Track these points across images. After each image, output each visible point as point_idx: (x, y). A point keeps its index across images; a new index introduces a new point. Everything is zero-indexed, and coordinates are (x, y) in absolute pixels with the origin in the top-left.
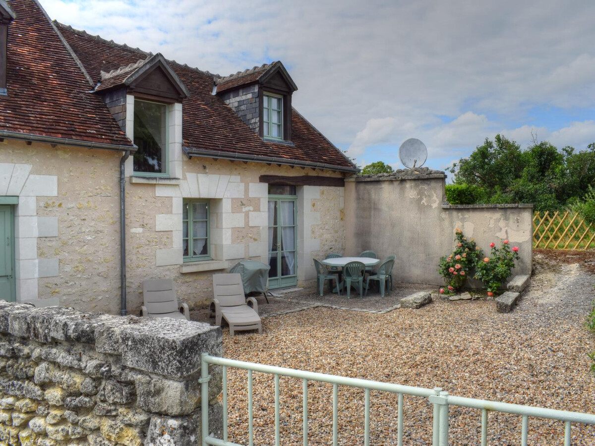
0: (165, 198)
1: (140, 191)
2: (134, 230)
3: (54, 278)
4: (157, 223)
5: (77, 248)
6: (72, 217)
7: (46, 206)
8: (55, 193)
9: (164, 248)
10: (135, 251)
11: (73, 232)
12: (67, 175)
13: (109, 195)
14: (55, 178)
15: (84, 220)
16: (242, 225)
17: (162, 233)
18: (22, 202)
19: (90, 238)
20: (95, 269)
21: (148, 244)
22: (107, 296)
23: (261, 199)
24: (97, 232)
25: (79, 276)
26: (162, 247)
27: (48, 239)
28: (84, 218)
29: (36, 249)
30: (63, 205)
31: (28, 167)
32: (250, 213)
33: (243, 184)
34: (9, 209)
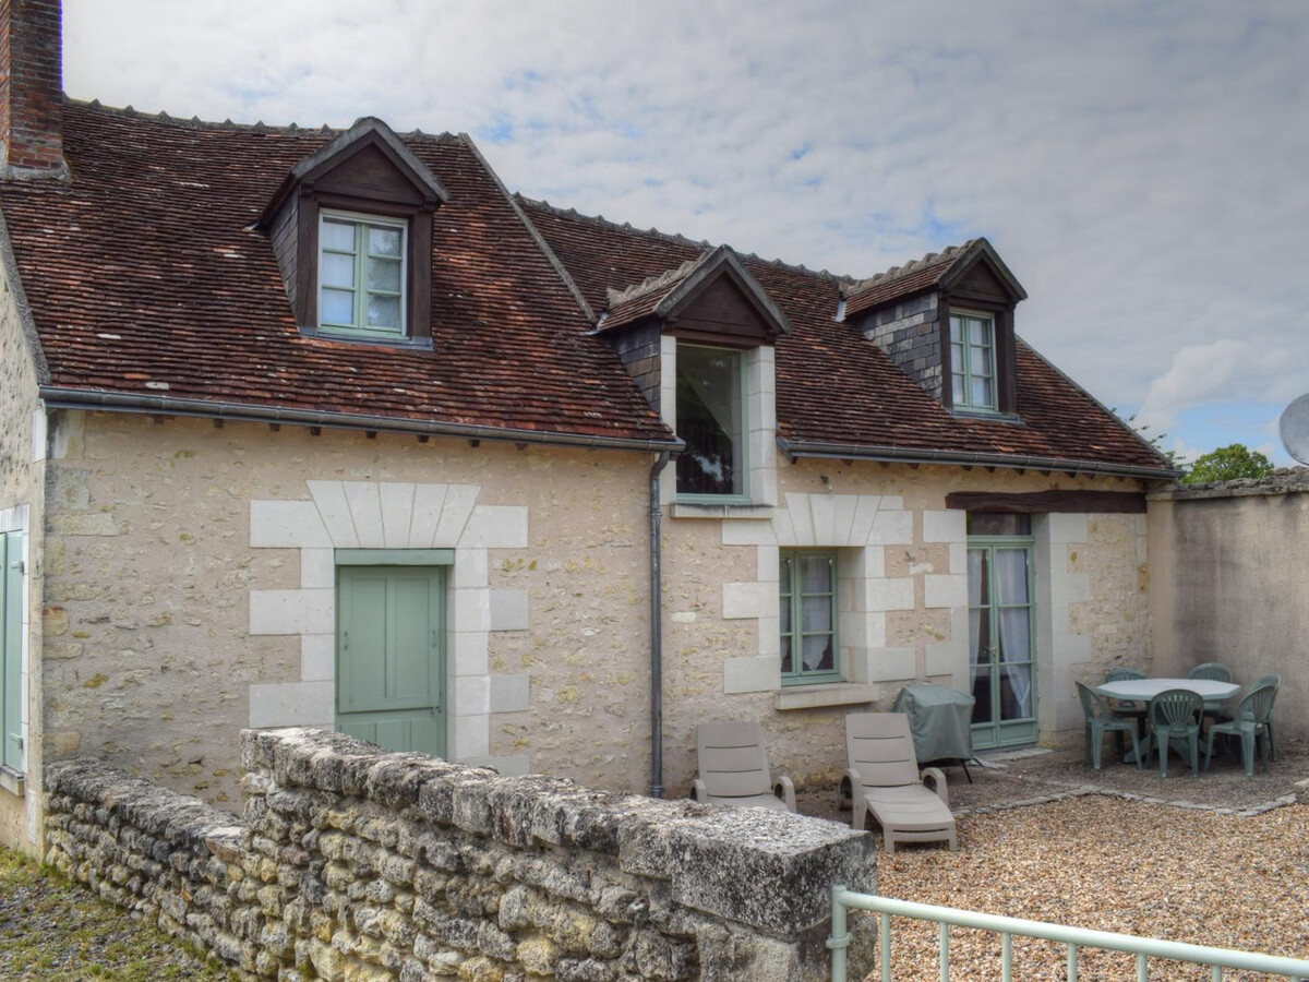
0: (740, 548)
1: (690, 535)
2: (680, 617)
3: (520, 715)
4: (727, 601)
5: (565, 654)
6: (556, 591)
7: (506, 568)
8: (523, 542)
9: (741, 655)
10: (680, 661)
11: (558, 621)
12: (545, 505)
13: (628, 544)
14: (523, 511)
15: (579, 595)
16: (909, 604)
17: (737, 623)
18: (461, 560)
19: (592, 633)
20: (600, 697)
21: (708, 647)
22: (624, 755)
23: (952, 547)
24: (604, 620)
25: (569, 711)
26: (737, 652)
27: (509, 634)
28: (578, 592)
29: (486, 654)
30: (539, 566)
31: (472, 491)
32: (926, 576)
33: (910, 513)
34: (436, 574)
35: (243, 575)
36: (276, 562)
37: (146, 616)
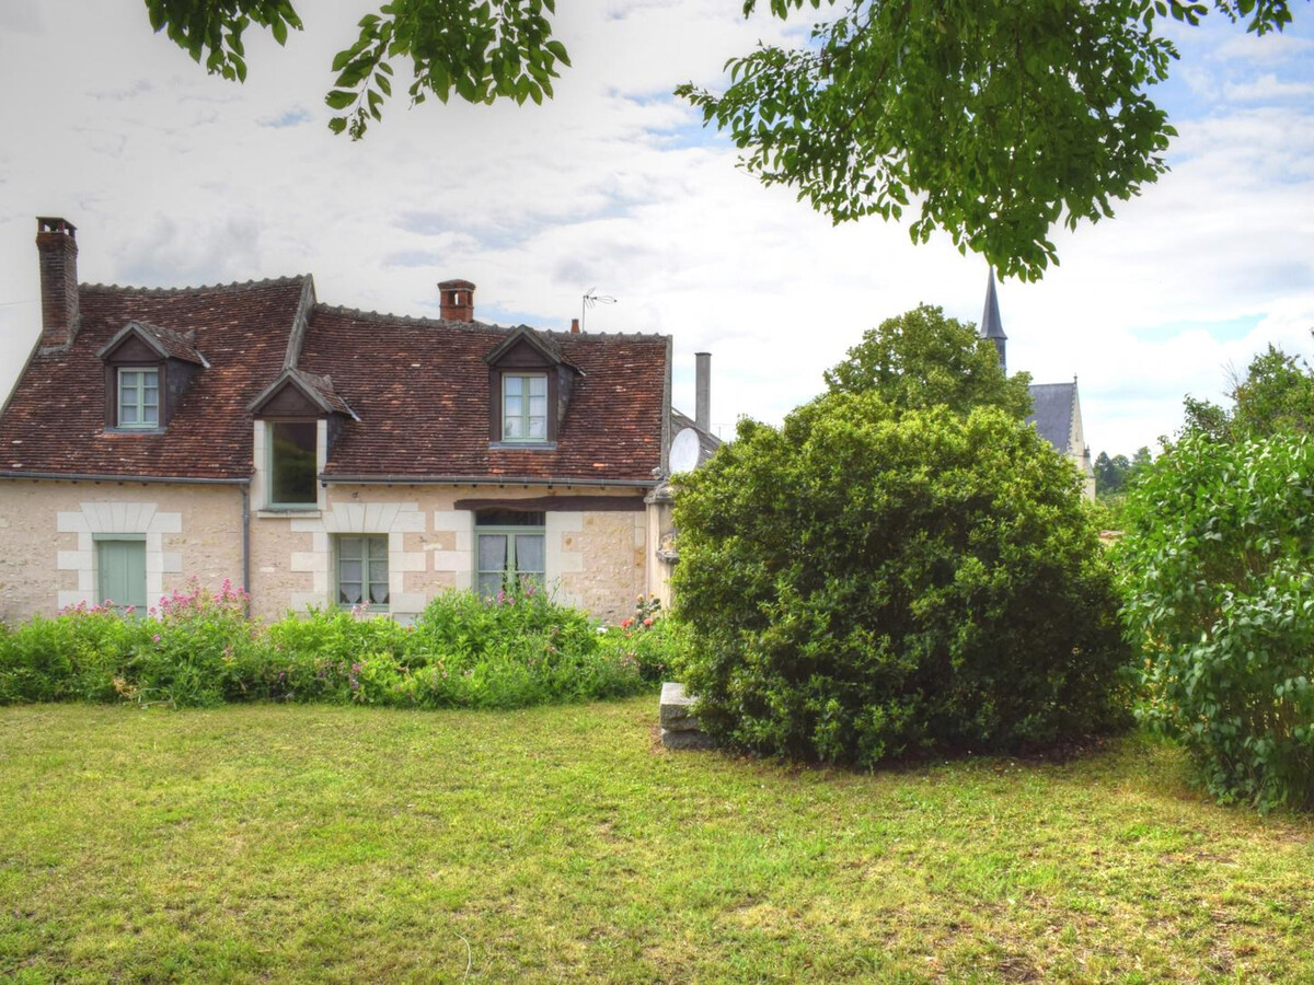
0: (303, 534)
1: (271, 527)
2: (264, 570)
4: (293, 562)
6: (196, 554)
7: (171, 543)
8: (179, 530)
9: (302, 591)
10: (265, 592)
14: (179, 515)
15: (208, 556)
16: (422, 567)
17: (299, 574)
18: (148, 538)
21: (282, 586)
23: (458, 534)
24: (221, 569)
26: (299, 590)
27: (173, 574)
29: (161, 583)
30: (187, 542)
31: (153, 506)
32: (436, 552)
33: (424, 514)
34: (137, 544)
35: (56, 543)
36: (68, 539)
37: (19, 560)
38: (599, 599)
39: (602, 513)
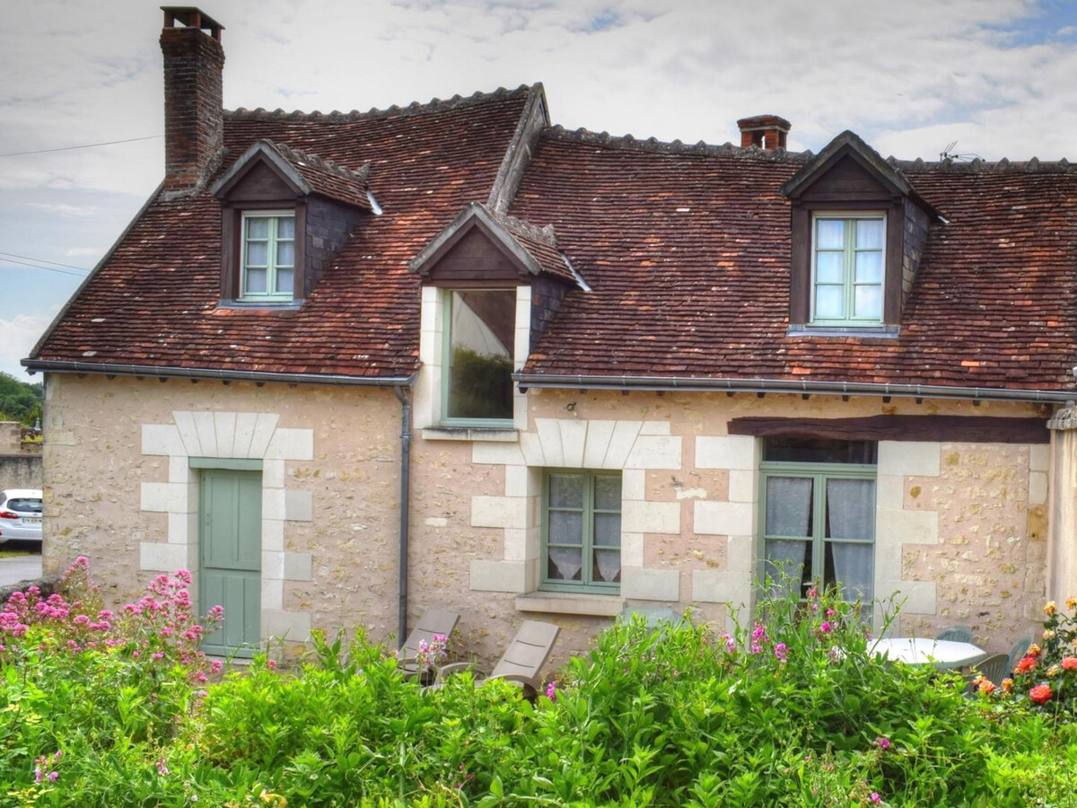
0: (491, 466)
1: (443, 454)
2: (432, 522)
3: (305, 584)
4: (474, 511)
5: (339, 542)
6: (333, 493)
7: (298, 474)
8: (309, 455)
9: (487, 558)
10: (431, 558)
11: (333, 517)
12: (327, 428)
13: (390, 460)
14: (309, 433)
15: (350, 498)
16: (673, 526)
17: (484, 531)
18: (266, 467)
19: (359, 528)
20: (365, 578)
21: (457, 548)
22: (383, 626)
23: (733, 473)
24: (369, 519)
25: (340, 586)
26: (482, 555)
27: (299, 524)
28: (350, 495)
29: (282, 536)
30: (320, 475)
31: (274, 418)
32: (697, 503)
33: (679, 439)
34: (250, 475)
35: (139, 471)
36: (155, 465)
37: (90, 494)
38: (964, 591)
39: (973, 446)
